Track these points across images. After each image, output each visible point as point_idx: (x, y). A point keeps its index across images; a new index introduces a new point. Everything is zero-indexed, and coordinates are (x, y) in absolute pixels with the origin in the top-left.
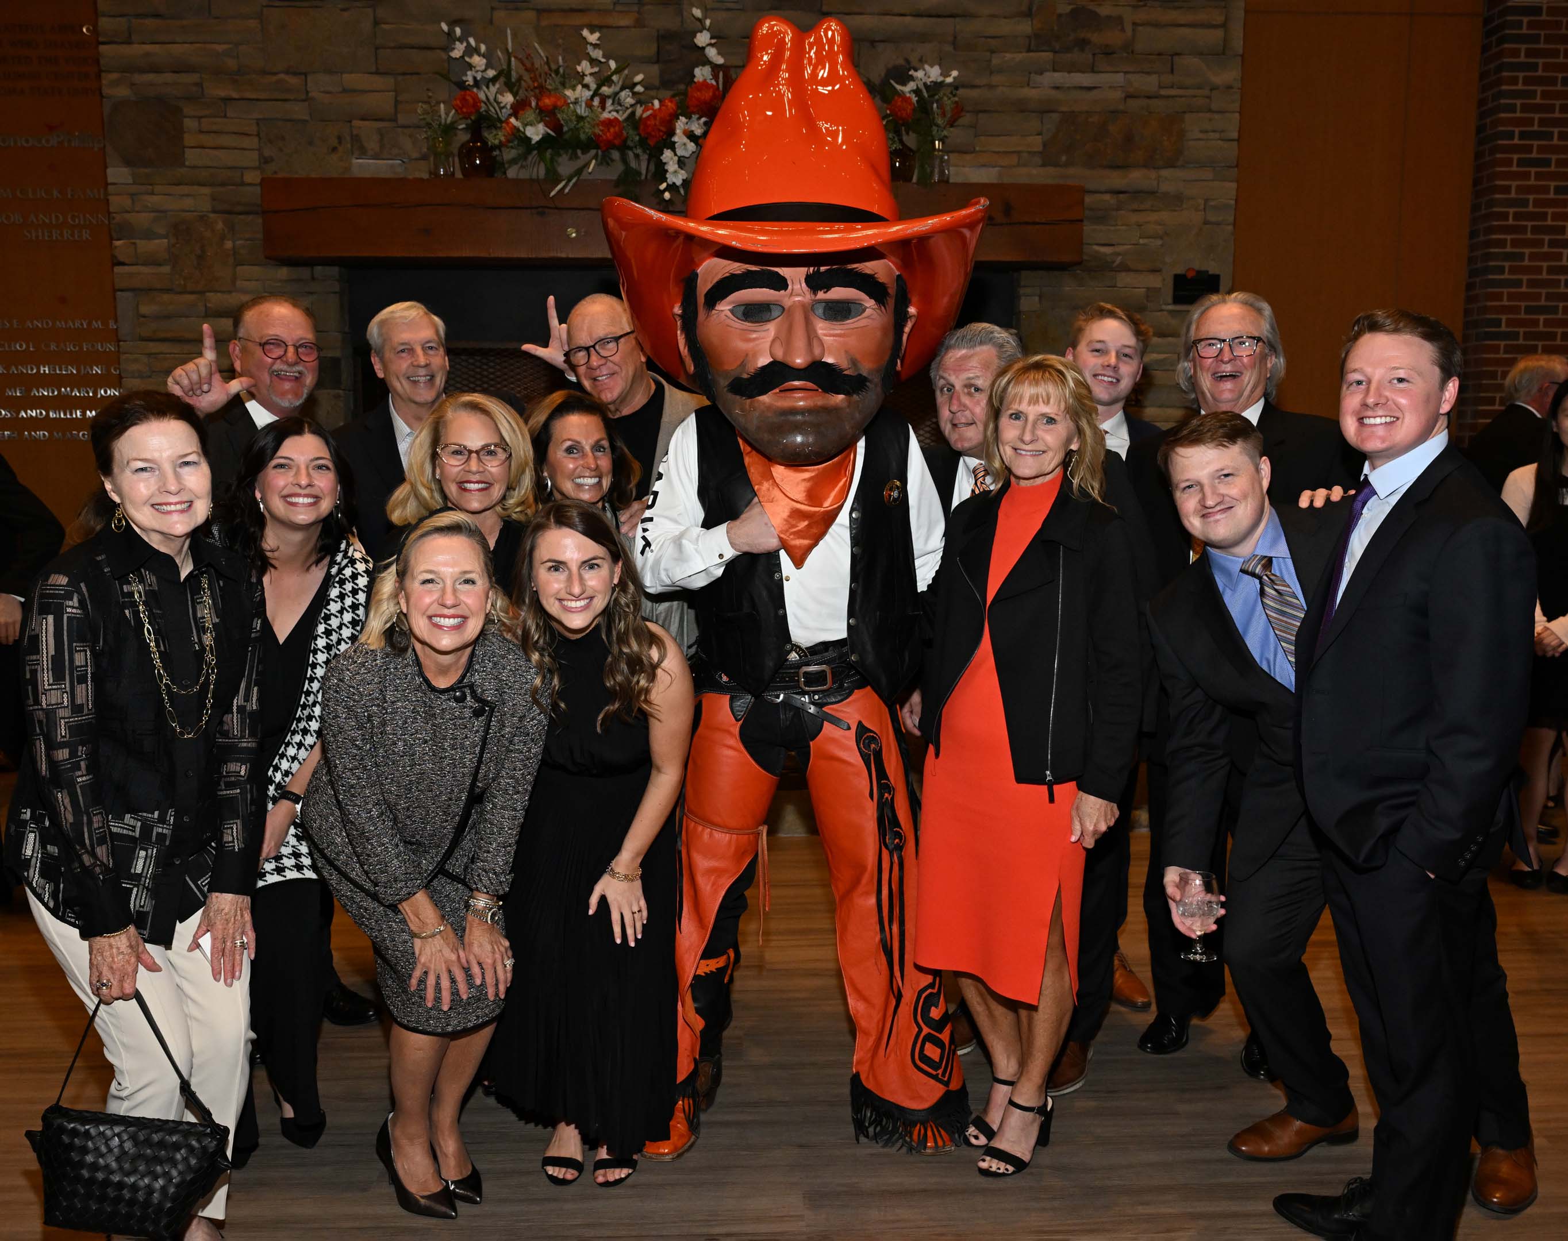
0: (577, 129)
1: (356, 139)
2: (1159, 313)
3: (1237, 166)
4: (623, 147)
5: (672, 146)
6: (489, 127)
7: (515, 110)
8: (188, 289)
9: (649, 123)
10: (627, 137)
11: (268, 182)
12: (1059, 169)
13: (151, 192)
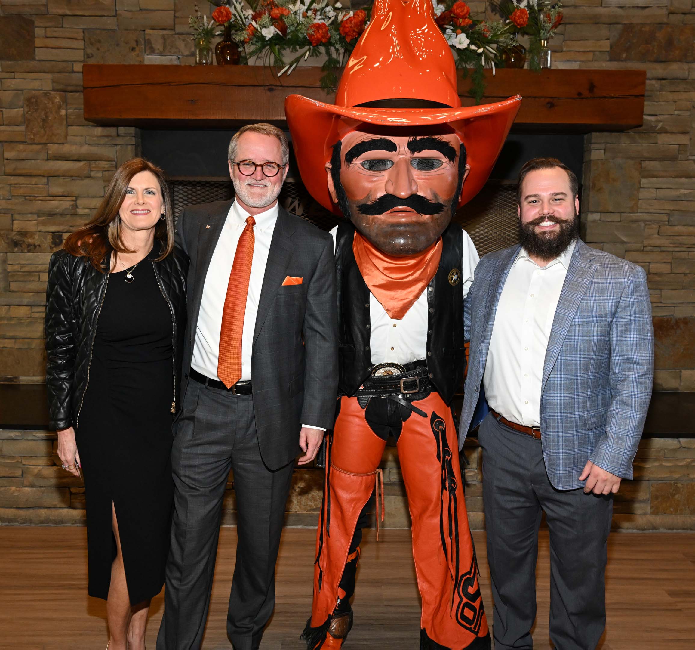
0: (297, 31)
1: (148, 42)
2: (687, 162)
4: (328, 44)
6: (236, 31)
7: (254, 18)
8: (36, 141)
9: (346, 25)
10: (331, 37)
11: (88, 69)
12: (621, 63)
13: (13, 77)
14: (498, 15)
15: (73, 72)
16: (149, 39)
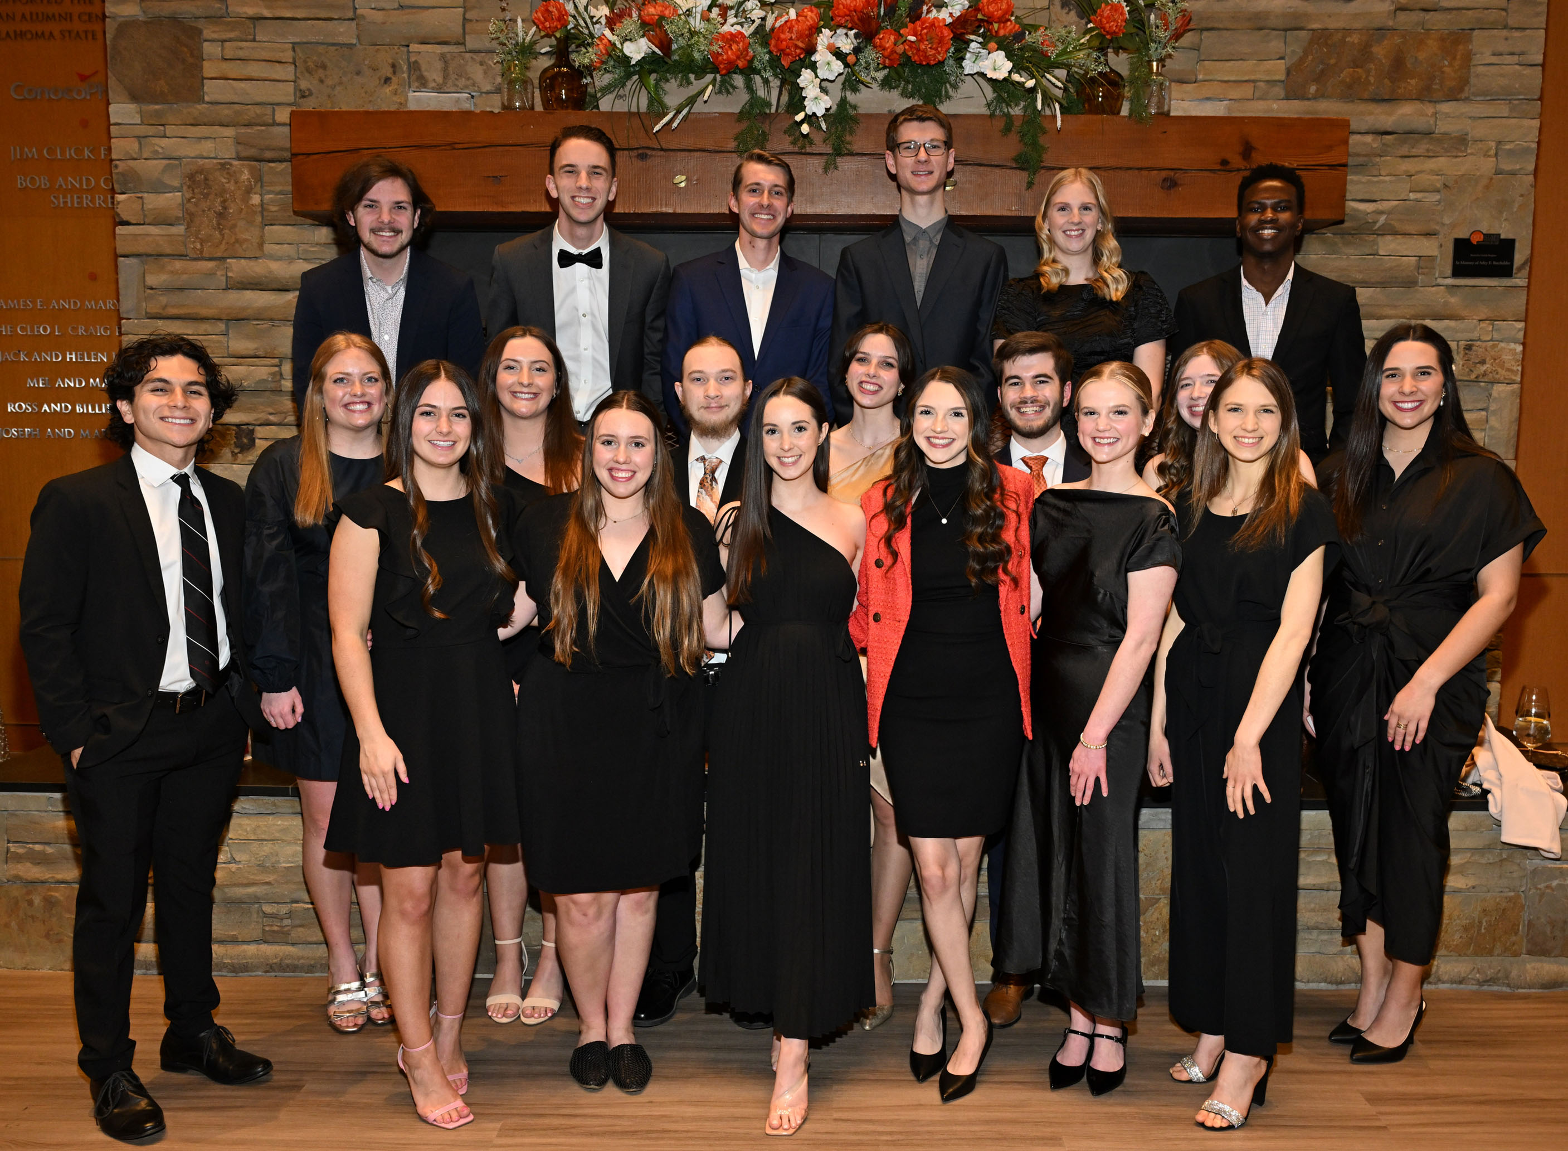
0: (689, 46)
1: (414, 67)
2: (1434, 289)
3: (1539, 99)
4: (749, 71)
5: (813, 67)
6: (578, 46)
7: (611, 23)
8: (206, 255)
9: (782, 36)
10: (754, 57)
11: (299, 119)
12: (1306, 103)
13: (162, 134)
14: (1073, 13)
15: (275, 124)
16: (416, 62)
